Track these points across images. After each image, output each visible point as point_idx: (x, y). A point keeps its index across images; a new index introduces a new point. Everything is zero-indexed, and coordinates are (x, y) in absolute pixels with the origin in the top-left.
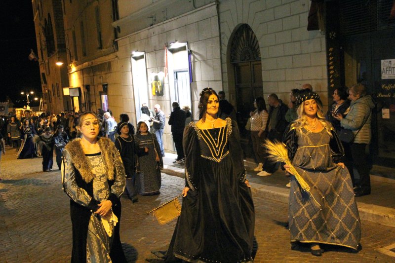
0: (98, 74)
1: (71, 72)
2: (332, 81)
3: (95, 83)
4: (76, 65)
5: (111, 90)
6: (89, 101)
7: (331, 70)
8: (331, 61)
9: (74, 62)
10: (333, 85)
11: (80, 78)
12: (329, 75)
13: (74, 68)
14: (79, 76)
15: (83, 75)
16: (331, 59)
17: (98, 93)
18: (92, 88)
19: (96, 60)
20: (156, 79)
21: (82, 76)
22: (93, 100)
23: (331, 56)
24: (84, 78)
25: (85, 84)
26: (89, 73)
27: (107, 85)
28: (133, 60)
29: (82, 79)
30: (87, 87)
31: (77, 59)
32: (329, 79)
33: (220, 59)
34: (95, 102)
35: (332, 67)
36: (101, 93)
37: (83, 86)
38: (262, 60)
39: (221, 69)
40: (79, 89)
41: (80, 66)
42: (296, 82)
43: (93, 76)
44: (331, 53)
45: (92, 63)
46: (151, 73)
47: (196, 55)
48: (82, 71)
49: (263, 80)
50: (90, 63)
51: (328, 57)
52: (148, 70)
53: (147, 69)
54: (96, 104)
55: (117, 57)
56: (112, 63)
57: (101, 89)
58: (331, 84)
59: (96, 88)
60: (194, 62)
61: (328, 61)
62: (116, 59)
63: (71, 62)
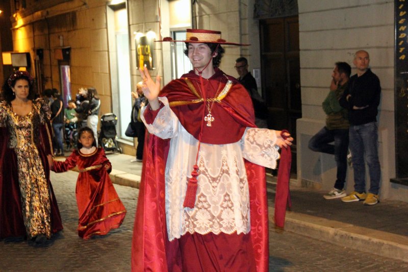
0: (57, 31)
1: (17, 27)
2: (402, 50)
3: (52, 45)
4: (24, 16)
5: (75, 58)
6: (42, 75)
7: (402, 32)
8: (403, 17)
9: (20, 10)
10: (403, 57)
11: (29, 38)
12: (398, 40)
13: (20, 21)
14: (28, 33)
15: (34, 31)
16: (402, 14)
17: (56, 63)
18: (46, 54)
19: (54, 8)
20: (144, 41)
21: (32, 34)
22: (47, 73)
23: (403, 10)
24: (36, 38)
25: (37, 46)
26: (41, 29)
27: (69, 49)
28: (109, 11)
29: (32, 38)
30: (39, 52)
31: (24, 6)
32: (398, 47)
33: (238, 13)
34: (51, 77)
35: (402, 28)
36: (60, 63)
37: (34, 49)
38: (300, 15)
39: (239, 28)
40: (28, 55)
41: (29, 18)
42: (349, 51)
43: (49, 34)
44: (402, 6)
45: (48, 12)
46: (135, 33)
47: (202, 5)
48: (31, 26)
49: (301, 47)
50: (45, 13)
51: (397, 11)
52: (131, 27)
53: (129, 25)
54: (52, 81)
55: (85, 4)
56: (77, 14)
57: (60, 56)
58: (400, 54)
59: (52, 54)
60: (201, 16)
61: (398, 18)
62: (84, 7)
63: (16, 11)
